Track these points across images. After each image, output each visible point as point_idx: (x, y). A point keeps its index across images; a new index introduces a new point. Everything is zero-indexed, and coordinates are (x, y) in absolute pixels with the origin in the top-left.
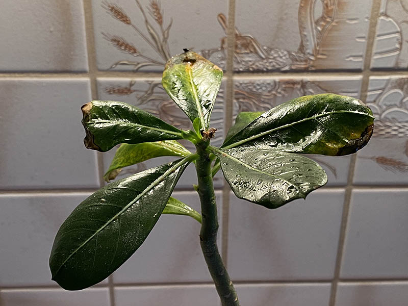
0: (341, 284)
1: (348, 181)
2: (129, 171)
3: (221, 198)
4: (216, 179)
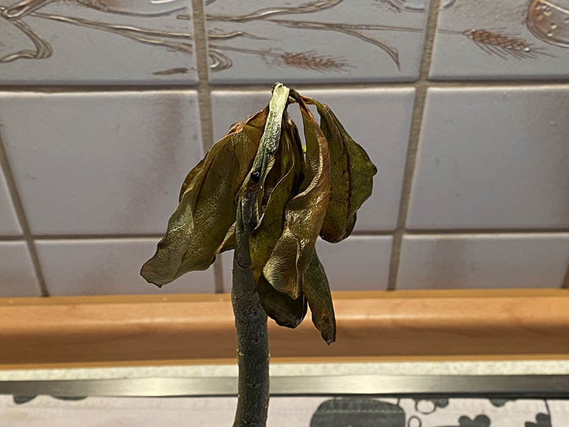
1: (421, 72)
2: (22, 55)
3: (197, 104)
4: (183, 71)
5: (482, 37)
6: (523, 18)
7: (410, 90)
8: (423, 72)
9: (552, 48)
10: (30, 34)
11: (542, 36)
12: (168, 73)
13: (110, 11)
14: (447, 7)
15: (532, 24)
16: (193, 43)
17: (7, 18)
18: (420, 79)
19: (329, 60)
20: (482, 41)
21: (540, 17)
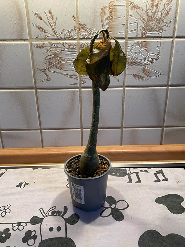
0: (124, 129)
1: (124, 85)
2: (45, 80)
3: (79, 92)
4: (76, 84)
5: (135, 76)
6: (143, 71)
7: (122, 89)
8: (124, 84)
9: (149, 78)
10: (47, 76)
11: (147, 75)
12: (73, 84)
13: (62, 70)
14: (127, 69)
15: (144, 73)
16: (78, 77)
17: (43, 72)
18: (123, 86)
20: (135, 77)
21: (146, 71)
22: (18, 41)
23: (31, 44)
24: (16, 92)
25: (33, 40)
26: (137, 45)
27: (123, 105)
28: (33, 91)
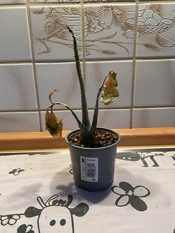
0: (134, 109)
1: (134, 56)
2: (44, 52)
3: (82, 65)
5: (147, 45)
6: (155, 40)
7: (131, 61)
9: (163, 48)
10: (46, 46)
11: (160, 45)
13: (64, 39)
14: (138, 37)
15: (157, 42)
16: (82, 48)
17: (42, 42)
18: (134, 58)
19: (113, 52)
20: (147, 47)
21: (159, 40)
22: (13, 6)
23: (29, 9)
24: (11, 66)
25: (31, 4)
26: (149, 9)
27: (133, 80)
28: (31, 65)
